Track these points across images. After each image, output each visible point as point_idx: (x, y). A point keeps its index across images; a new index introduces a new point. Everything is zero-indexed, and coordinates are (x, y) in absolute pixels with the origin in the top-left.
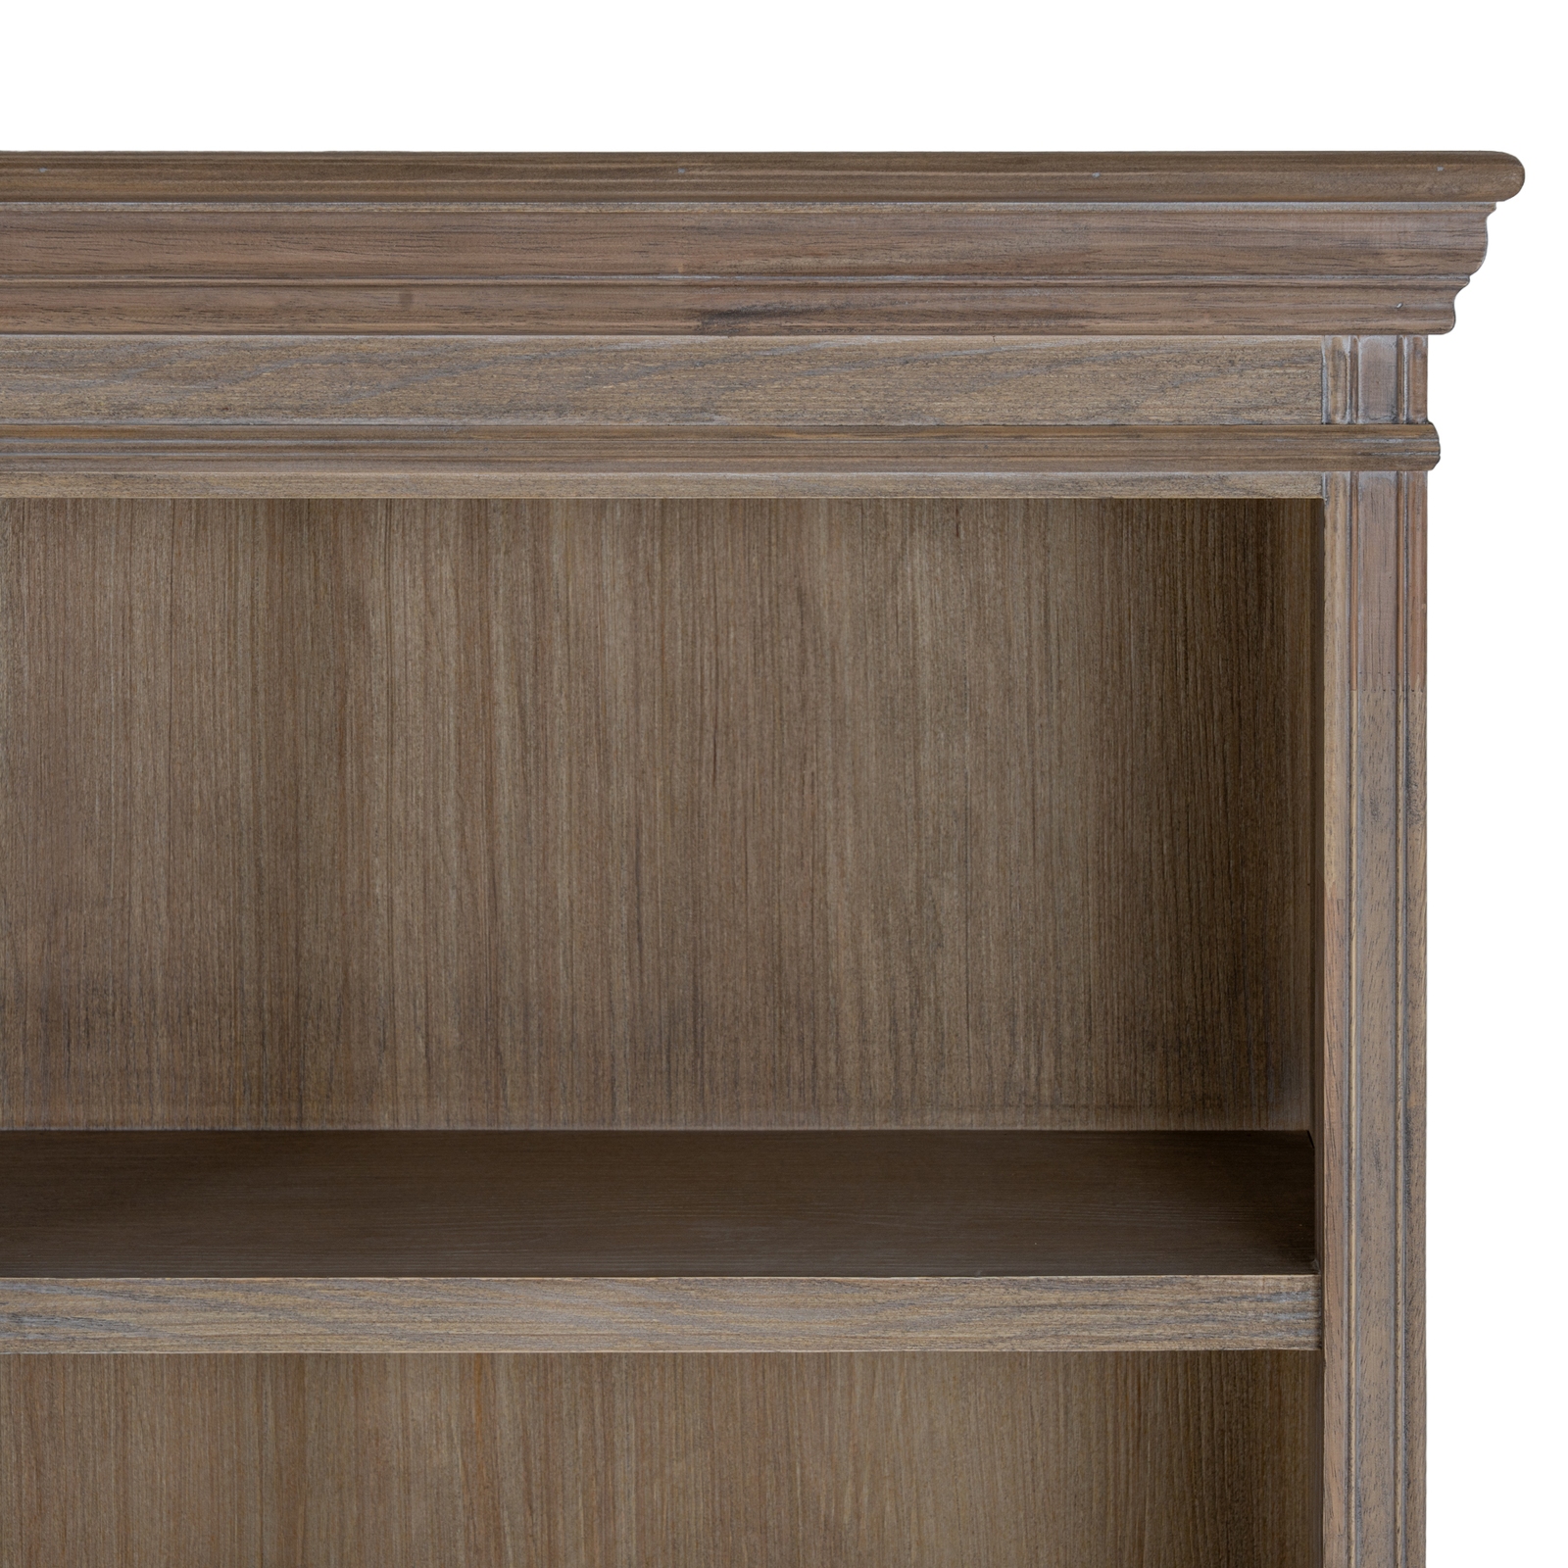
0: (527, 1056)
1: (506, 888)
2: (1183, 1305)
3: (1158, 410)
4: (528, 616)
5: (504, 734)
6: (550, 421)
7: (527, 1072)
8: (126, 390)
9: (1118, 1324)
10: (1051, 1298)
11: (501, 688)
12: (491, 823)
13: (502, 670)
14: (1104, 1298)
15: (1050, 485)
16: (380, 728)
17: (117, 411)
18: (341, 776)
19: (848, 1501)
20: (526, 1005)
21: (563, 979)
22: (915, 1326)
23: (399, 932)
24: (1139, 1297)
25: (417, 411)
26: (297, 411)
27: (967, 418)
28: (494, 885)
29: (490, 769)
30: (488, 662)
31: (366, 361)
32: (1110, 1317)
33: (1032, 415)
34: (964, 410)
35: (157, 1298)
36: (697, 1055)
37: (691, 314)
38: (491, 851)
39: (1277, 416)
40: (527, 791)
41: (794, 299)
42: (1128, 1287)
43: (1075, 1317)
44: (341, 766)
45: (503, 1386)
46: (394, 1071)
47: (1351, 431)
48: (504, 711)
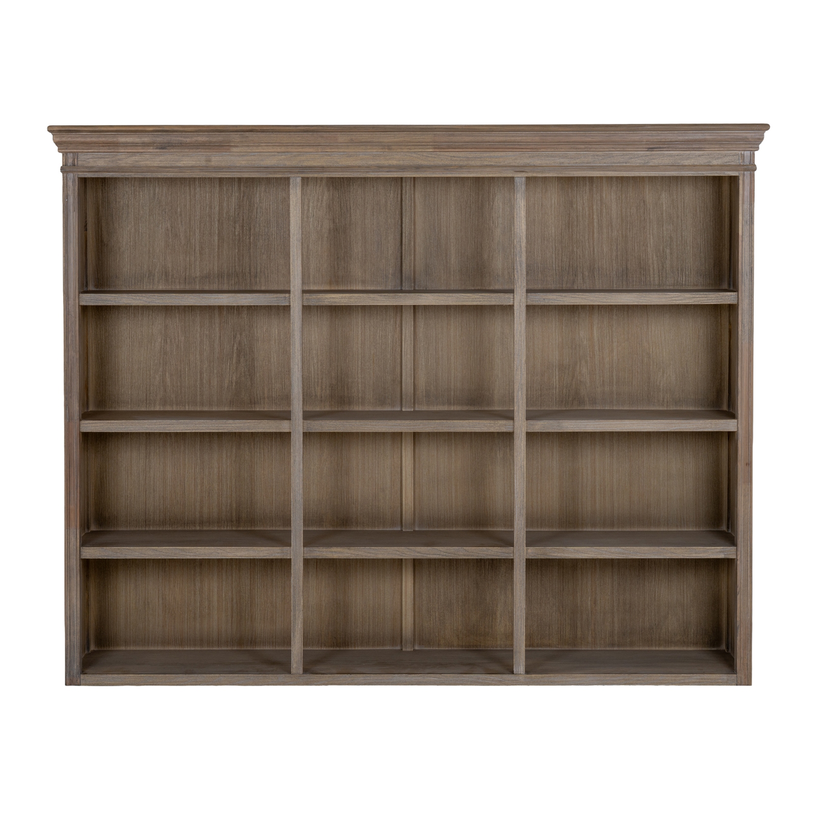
0: (599, 277)
1: (595, 249)
2: (717, 297)
3: (715, 162)
4: (599, 205)
5: (595, 224)
6: (624, 164)
7: (599, 280)
8: (562, 160)
9: (708, 300)
10: (698, 296)
11: (595, 217)
12: (593, 239)
13: (595, 214)
14: (706, 296)
15: (699, 174)
16: (575, 223)
17: (560, 163)
18: (569, 231)
19: (651, 350)
20: (599, 269)
21: (605, 265)
22: (677, 300)
23: (578, 257)
24: (710, 296)
25: (605, 163)
26: (587, 163)
27: (686, 164)
28: (594, 249)
29: (593, 230)
30: (593, 212)
31: (597, 156)
32: (706, 299)
33: (696, 163)
34: (686, 163)
35: (565, 296)
36: (627, 277)
37: (646, 148)
38: (593, 244)
39: (733, 163)
40: (599, 234)
41: (661, 146)
42: (709, 294)
43: (701, 299)
44: (569, 230)
45: (595, 331)
46: (577, 279)
47: (743, 165)
48: (596, 220)
